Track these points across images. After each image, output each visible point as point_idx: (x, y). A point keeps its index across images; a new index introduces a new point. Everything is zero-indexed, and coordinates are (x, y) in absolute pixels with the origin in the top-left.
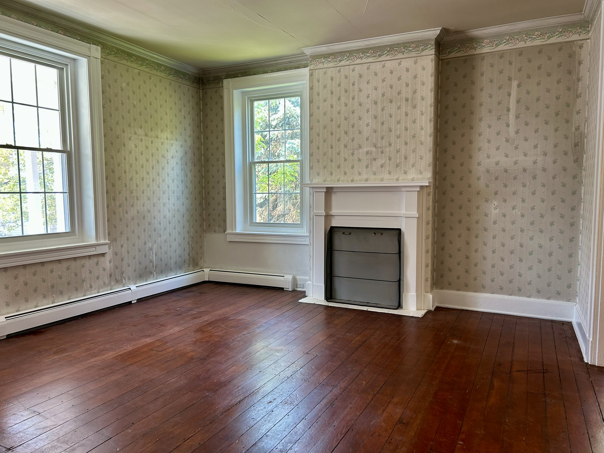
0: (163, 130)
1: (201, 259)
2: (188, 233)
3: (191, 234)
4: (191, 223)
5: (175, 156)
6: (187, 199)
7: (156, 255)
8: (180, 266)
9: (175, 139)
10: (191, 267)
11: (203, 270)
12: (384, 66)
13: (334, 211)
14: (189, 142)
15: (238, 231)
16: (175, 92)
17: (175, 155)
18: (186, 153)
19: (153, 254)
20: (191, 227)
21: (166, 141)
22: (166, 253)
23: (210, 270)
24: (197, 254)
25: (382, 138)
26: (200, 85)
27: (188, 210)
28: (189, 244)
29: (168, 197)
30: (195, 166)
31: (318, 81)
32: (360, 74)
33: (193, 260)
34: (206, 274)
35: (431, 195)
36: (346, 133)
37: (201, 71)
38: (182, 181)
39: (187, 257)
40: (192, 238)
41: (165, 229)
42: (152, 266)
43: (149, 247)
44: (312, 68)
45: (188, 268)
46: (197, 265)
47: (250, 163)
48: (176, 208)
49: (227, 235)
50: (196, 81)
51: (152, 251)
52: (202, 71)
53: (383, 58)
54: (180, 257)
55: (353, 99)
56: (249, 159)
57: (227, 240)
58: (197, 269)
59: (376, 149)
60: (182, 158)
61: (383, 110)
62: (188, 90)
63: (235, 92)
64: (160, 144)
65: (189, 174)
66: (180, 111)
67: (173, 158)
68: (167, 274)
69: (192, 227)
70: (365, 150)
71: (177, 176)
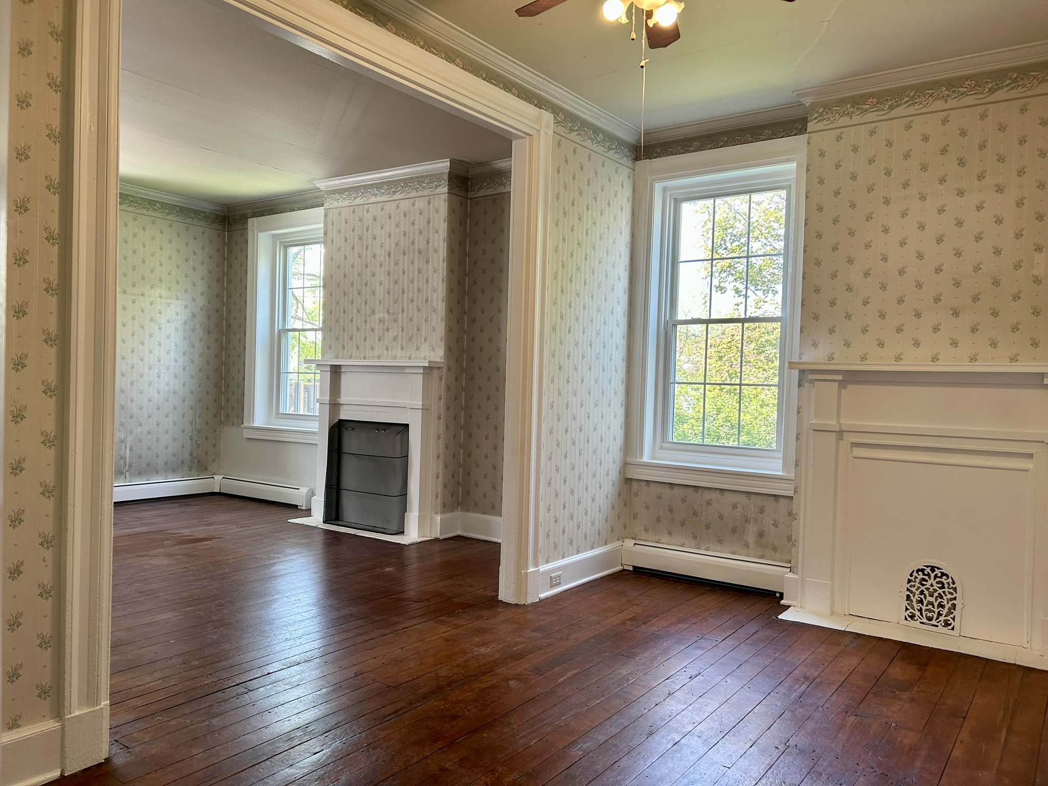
0: (153, 285)
1: (214, 461)
2: (191, 424)
3: (197, 426)
4: (197, 411)
5: (174, 321)
6: (192, 377)
7: (131, 450)
8: (173, 468)
9: (175, 297)
10: (193, 471)
11: (213, 477)
12: (398, 207)
13: (343, 399)
14: (201, 301)
15: (257, 424)
16: (179, 235)
17: (173, 318)
18: (194, 316)
19: (126, 448)
20: (197, 416)
21: (159, 300)
22: (149, 449)
23: (223, 478)
24: (206, 454)
25: (396, 302)
26: (224, 225)
27: (192, 393)
28: (191, 439)
29: (158, 374)
30: (209, 333)
31: (333, 224)
32: (374, 216)
33: (199, 462)
34: (216, 483)
35: (443, 380)
36: (359, 293)
37: (225, 207)
38: (184, 354)
39: (187, 456)
40: (199, 431)
41: (149, 417)
42: (123, 464)
43: (120, 438)
44: (327, 208)
45: (188, 472)
46: (206, 469)
47: (279, 331)
48: (172, 389)
49: (244, 429)
50: (218, 221)
51: (124, 444)
52: (227, 207)
53: (398, 196)
54: (174, 455)
55: (367, 248)
56: (278, 325)
57: (244, 437)
58: (205, 475)
59: (389, 316)
60: (185, 323)
61: (396, 264)
62: (203, 233)
63: (261, 235)
64: (148, 304)
65: (198, 345)
66: (187, 260)
67: (169, 322)
68: (150, 478)
69: (199, 416)
70: (377, 317)
71: (176, 346)
